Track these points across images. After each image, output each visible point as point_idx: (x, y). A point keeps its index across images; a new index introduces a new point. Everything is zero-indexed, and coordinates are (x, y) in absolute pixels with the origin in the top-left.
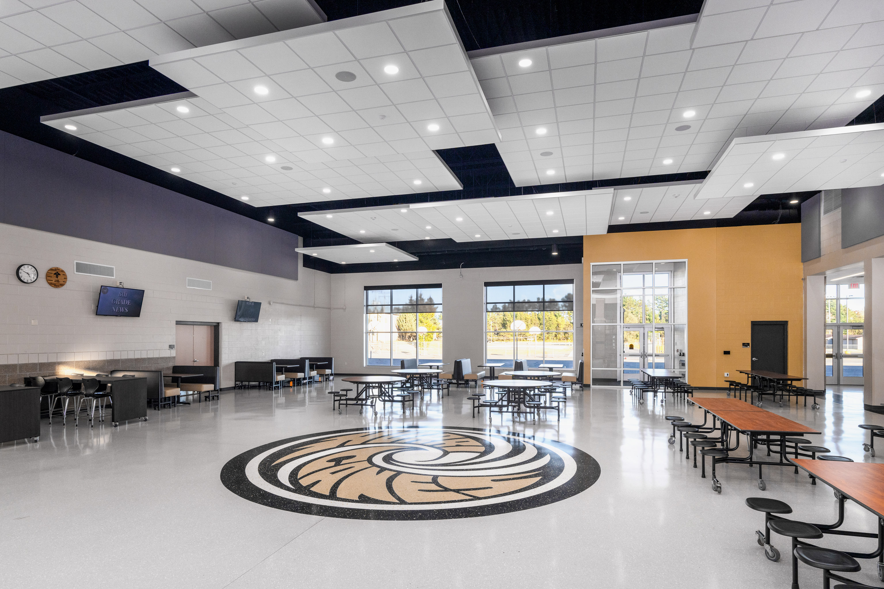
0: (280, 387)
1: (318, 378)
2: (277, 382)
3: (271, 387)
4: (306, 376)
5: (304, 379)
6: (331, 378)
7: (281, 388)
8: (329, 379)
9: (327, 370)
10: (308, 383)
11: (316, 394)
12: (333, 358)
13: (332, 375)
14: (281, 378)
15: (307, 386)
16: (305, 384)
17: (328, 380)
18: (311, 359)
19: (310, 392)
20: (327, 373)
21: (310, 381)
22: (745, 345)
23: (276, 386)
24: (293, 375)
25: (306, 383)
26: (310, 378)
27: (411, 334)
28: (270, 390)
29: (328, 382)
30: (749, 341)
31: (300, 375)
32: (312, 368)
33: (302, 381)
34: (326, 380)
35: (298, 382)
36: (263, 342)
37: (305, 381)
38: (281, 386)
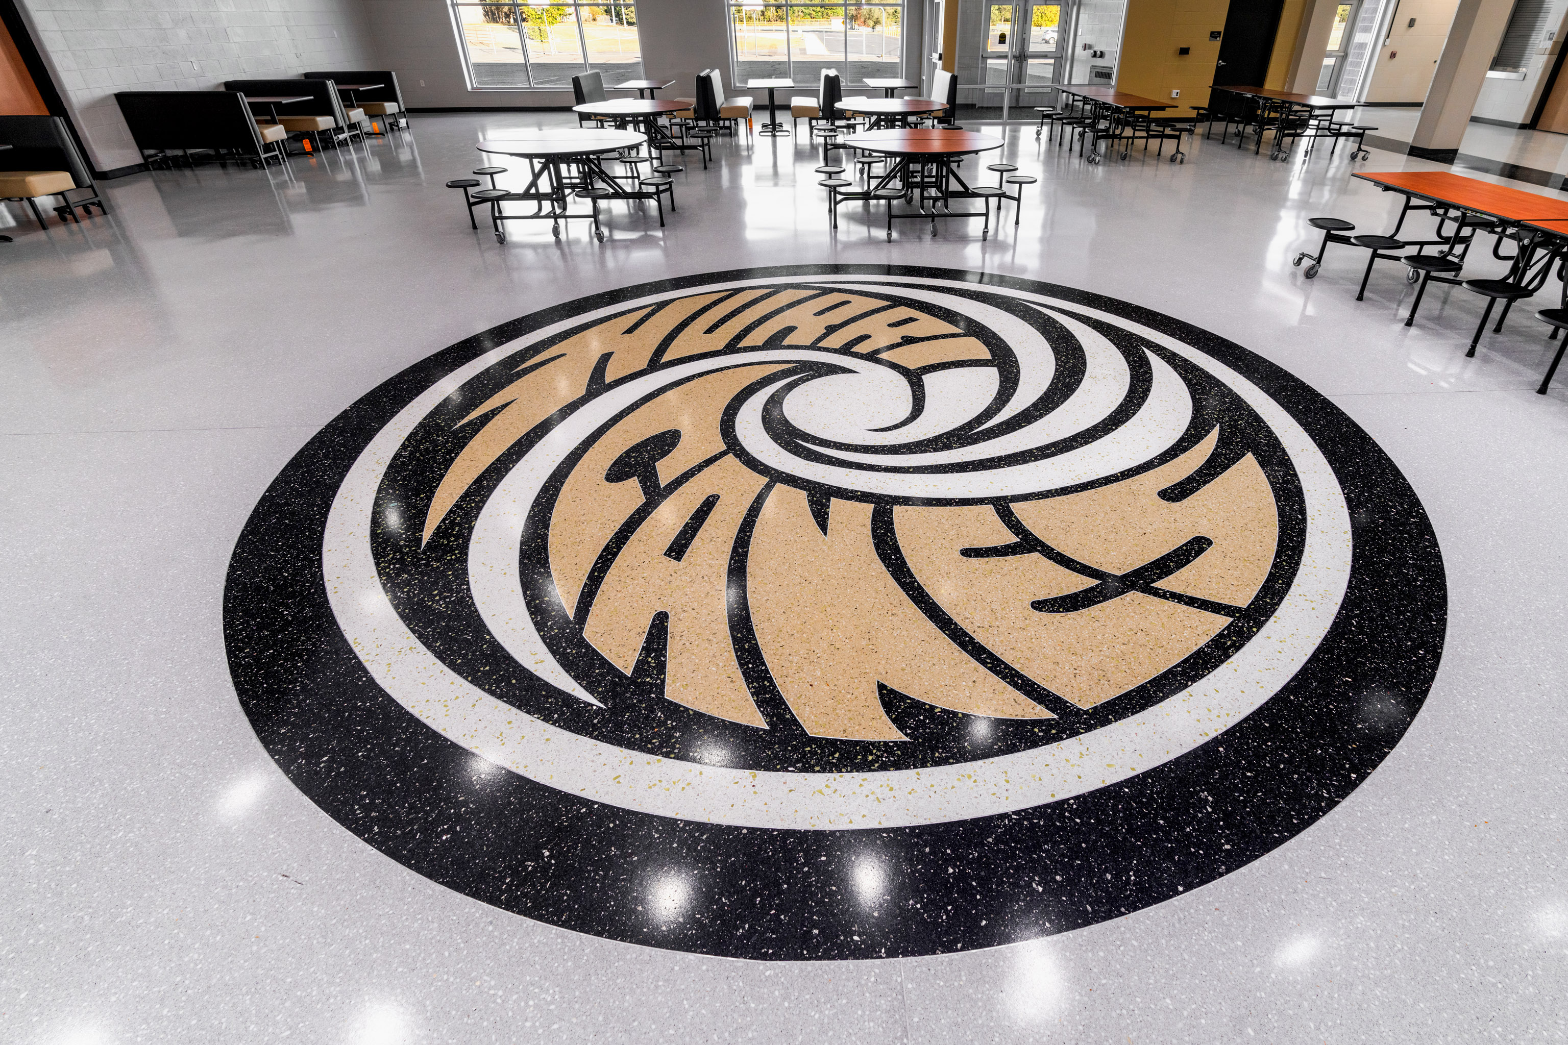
0: (280, 157)
1: (367, 125)
2: (268, 147)
3: (256, 161)
4: (341, 123)
5: (339, 130)
6: (403, 122)
7: (283, 158)
8: (398, 126)
9: (387, 104)
10: (352, 141)
11: (378, 163)
12: (393, 73)
13: (401, 114)
14: (275, 133)
15: (351, 148)
16: (343, 144)
17: (395, 128)
18: (340, 78)
19: (362, 161)
20: (389, 111)
21: (354, 136)
22: (1214, 35)
23: (271, 157)
24: (302, 122)
25: (346, 139)
26: (352, 126)
27: (510, 9)
28: (255, 168)
29: (397, 134)
30: (1221, 29)
31: (324, 122)
32: (348, 101)
33: (335, 138)
34: (392, 129)
35: (326, 141)
36: (182, 33)
37: (341, 137)
38: (281, 153)
